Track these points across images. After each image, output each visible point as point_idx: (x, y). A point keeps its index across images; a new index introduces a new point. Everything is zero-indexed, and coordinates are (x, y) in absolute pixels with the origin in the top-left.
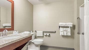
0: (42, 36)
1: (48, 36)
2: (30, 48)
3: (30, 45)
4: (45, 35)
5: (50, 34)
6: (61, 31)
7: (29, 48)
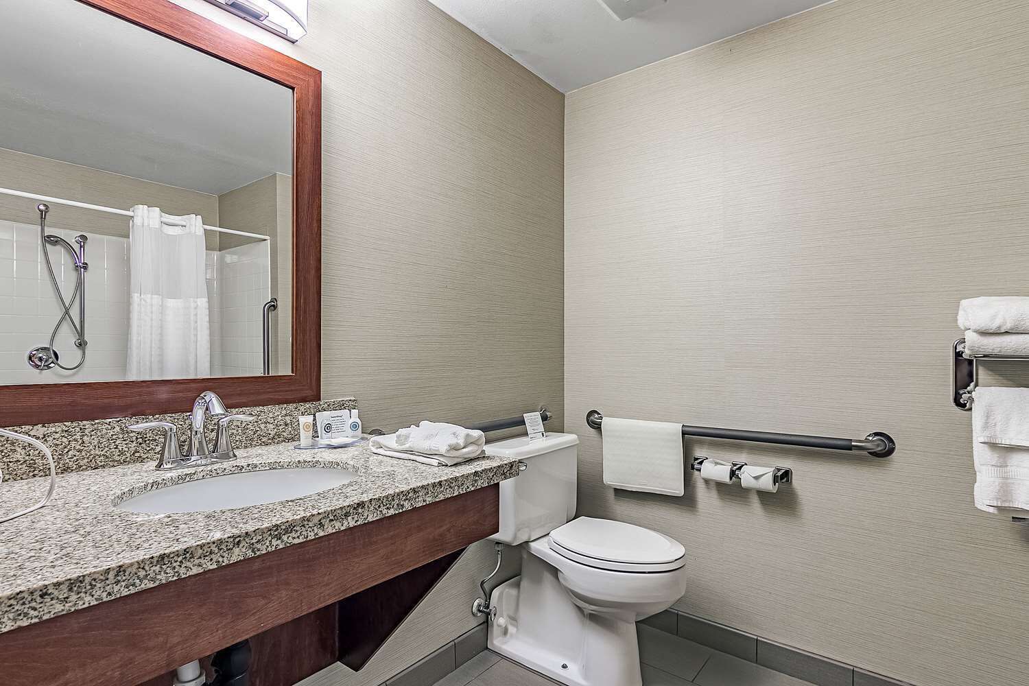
0: (679, 490)
1: (763, 495)
2: (514, 619)
3: (518, 585)
4: (720, 485)
5: (784, 477)
6: (993, 446)
7: (501, 621)
